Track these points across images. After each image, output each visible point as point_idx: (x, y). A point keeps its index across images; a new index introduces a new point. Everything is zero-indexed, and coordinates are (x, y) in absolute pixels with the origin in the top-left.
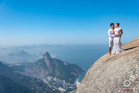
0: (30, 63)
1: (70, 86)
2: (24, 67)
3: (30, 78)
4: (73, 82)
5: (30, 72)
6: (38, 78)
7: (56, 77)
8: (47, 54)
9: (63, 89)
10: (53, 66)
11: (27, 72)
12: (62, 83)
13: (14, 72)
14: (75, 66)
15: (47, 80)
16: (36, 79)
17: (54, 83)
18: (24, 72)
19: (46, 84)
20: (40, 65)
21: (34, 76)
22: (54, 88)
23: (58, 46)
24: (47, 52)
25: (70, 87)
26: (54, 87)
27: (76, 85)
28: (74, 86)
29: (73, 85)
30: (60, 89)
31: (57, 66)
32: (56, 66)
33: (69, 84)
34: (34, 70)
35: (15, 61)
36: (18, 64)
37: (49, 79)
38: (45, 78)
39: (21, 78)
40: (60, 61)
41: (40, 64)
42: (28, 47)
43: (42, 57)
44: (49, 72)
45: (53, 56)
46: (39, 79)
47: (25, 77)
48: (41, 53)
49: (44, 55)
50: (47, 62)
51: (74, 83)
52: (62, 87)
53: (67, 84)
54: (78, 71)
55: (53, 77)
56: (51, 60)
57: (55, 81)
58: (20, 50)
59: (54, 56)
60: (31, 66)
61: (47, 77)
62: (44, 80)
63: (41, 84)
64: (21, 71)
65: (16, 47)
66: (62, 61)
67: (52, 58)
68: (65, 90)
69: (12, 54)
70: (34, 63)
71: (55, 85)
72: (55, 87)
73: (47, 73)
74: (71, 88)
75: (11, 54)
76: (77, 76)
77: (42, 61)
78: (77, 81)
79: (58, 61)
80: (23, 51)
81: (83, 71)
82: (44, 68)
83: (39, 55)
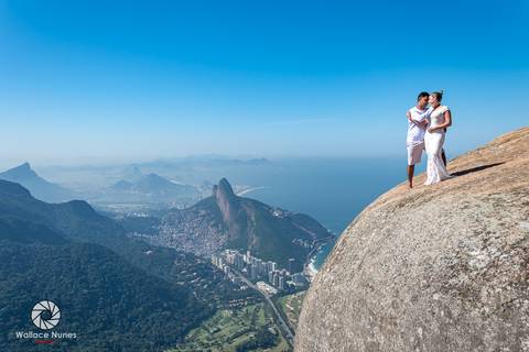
0: (175, 210)
1: (290, 279)
2: (157, 221)
3: (173, 254)
4: (298, 267)
5: (174, 235)
6: (198, 253)
7: (248, 253)
8: (225, 186)
9: (268, 288)
10: (242, 220)
11: (167, 237)
12: (268, 268)
13: (129, 235)
14: (304, 219)
15: (224, 258)
16: (190, 257)
17: (245, 270)
18: (158, 235)
19: (221, 272)
20: (204, 216)
21: (187, 247)
22: (245, 284)
23: (255, 162)
24: (224, 179)
25: (290, 283)
26: (244, 280)
27: (309, 276)
28: (301, 279)
29: (299, 277)
30: (261, 286)
31: (253, 219)
32: (250, 217)
33: (288, 274)
34: (186, 230)
35: (130, 205)
37: (229, 256)
38: (217, 253)
39: (148, 253)
40: (262, 204)
41: (203, 212)
42: (169, 165)
43: (208, 194)
44: (229, 236)
45: (241, 191)
46: (201, 257)
47: (160, 249)
48: (207, 183)
49: (216, 186)
50: (225, 208)
51: (302, 270)
52: (266, 279)
53: (281, 272)
54: (313, 235)
55: (241, 252)
56: (236, 202)
57: (245, 264)
58: (145, 172)
59: (243, 190)
60: (177, 217)
61: (223, 250)
62: (214, 260)
63: (206, 270)
64: (147, 234)
65: (133, 165)
66: (266, 206)
67: (239, 195)
68: (275, 291)
69: (122, 185)
70: (187, 211)
71: (247, 276)
72: (247, 282)
73: (223, 238)
74: (292, 285)
75: (120, 183)
76: (310, 250)
77: (209, 205)
78: (311, 266)
79: (256, 204)
80: (153, 175)
81: (329, 234)
82: (216, 225)
83: (202, 187)
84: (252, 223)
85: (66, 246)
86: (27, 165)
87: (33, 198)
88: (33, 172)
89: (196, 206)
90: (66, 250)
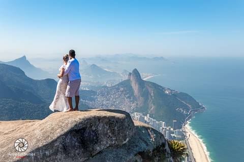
0: (105, 87)
1: (173, 133)
2: (94, 93)
4: (179, 125)
5: (104, 102)
7: (148, 115)
8: (136, 73)
10: (145, 95)
11: (99, 102)
12: (160, 125)
14: (184, 96)
15: (133, 118)
18: (95, 101)
20: (122, 91)
24: (136, 69)
25: (173, 135)
27: (185, 132)
29: (179, 132)
31: (152, 94)
32: (150, 95)
33: (172, 129)
34: (111, 99)
36: (85, 87)
40: (158, 86)
41: (122, 89)
42: (104, 60)
43: (126, 78)
44: (137, 104)
48: (125, 71)
49: (130, 74)
50: (135, 87)
51: (181, 128)
53: (168, 128)
54: (190, 106)
55: (144, 115)
56: (141, 83)
57: (146, 121)
59: (147, 76)
60: (106, 91)
65: (83, 59)
66: (161, 87)
67: (144, 79)
70: (113, 88)
73: (133, 106)
74: (174, 137)
76: (187, 115)
77: (126, 84)
78: (187, 126)
79: (155, 86)
80: (94, 66)
81: (200, 106)
82: (129, 97)
83: (122, 74)
84: (152, 97)
85: (42, 105)
86: (24, 57)
87: (26, 76)
88: (27, 61)
89: (118, 85)
90: (42, 107)
